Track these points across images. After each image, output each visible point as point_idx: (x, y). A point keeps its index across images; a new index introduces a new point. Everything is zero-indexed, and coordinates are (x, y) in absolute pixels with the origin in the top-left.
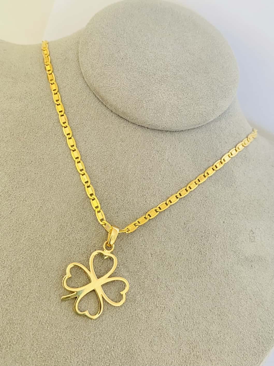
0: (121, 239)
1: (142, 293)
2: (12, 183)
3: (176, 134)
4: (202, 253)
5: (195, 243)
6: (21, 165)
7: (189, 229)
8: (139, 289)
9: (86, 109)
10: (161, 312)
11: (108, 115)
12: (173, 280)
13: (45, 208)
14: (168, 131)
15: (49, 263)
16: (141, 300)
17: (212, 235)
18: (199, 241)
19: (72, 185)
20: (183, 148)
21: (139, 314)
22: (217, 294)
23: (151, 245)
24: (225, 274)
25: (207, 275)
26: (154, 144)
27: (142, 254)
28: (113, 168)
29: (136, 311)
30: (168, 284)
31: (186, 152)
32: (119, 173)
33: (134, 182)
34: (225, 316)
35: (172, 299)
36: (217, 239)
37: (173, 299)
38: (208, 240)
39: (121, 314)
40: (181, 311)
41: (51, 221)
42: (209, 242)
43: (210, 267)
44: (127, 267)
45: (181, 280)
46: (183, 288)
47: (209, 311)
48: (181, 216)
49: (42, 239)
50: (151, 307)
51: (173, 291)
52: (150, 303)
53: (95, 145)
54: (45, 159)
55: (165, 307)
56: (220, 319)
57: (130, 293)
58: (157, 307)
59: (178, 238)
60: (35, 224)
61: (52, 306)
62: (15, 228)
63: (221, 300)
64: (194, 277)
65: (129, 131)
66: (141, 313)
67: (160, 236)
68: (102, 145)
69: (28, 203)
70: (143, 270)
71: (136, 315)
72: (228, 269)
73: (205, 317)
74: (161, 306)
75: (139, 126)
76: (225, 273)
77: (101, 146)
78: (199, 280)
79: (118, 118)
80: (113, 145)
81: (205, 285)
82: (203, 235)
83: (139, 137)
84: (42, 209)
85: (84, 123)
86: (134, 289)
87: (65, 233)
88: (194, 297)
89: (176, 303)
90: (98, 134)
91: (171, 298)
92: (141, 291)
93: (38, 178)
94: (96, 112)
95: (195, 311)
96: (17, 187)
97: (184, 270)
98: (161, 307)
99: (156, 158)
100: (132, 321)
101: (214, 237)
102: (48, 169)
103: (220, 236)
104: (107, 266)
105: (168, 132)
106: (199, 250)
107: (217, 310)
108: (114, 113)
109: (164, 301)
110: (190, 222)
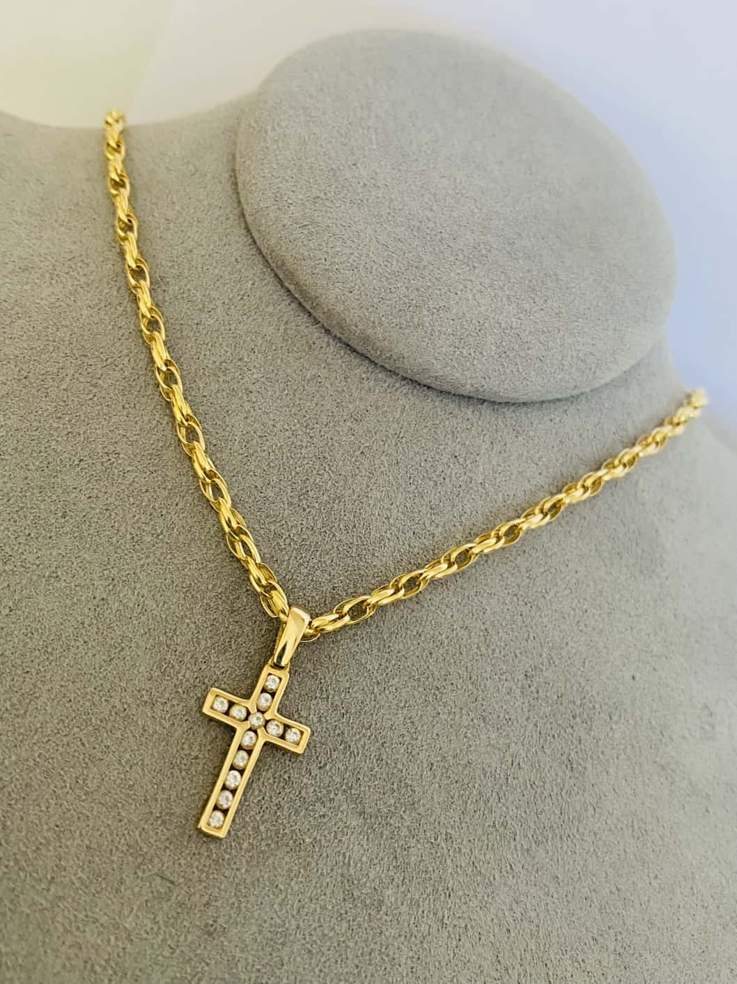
0: (343, 711)
1: (400, 882)
2: (15, 521)
3: (508, 413)
4: (574, 766)
5: (556, 736)
6: (46, 470)
7: (538, 692)
8: (391, 868)
9: (250, 320)
10: (455, 943)
11: (317, 342)
12: (490, 844)
13: (117, 604)
14: (484, 401)
15: (123, 776)
16: (399, 903)
17: (602, 715)
18: (567, 730)
19: (202, 540)
20: (525, 453)
21: (390, 946)
22: (614, 889)
23: (429, 735)
24: (636, 830)
25: (587, 831)
26: (445, 436)
27: (404, 761)
28: (325, 497)
29: (383, 937)
30: (475, 857)
31: (535, 467)
32: (342, 513)
33: (387, 541)
34: (636, 959)
35: (486, 902)
36: (614, 727)
37: (491, 904)
38: (591, 729)
39: (336, 945)
40: (512, 938)
41: (133, 645)
42: (592, 733)
43: (594, 809)
44: (358, 800)
45: (515, 846)
46: (517, 868)
47: (592, 942)
48: (518, 652)
49: (103, 699)
50: (427, 927)
51: (492, 879)
52: (423, 912)
53: (274, 426)
54: (121, 456)
55: (466, 926)
56: (622, 967)
57: (364, 880)
58: (444, 925)
59: (507, 717)
60: (84, 652)
61: (126, 913)
62: (19, 662)
63: (623, 909)
64: (550, 836)
65: (377, 391)
66: (396, 944)
67: (458, 710)
68: (295, 425)
69: (64, 584)
70: (404, 812)
71: (383, 950)
72: (643, 816)
73: (580, 959)
74: (455, 922)
75: (404, 378)
76: (636, 827)
77: (293, 428)
78: (565, 848)
79: (345, 353)
80: (327, 429)
81: (581, 863)
82: (578, 712)
83: (402, 413)
84: (105, 607)
85: (246, 359)
86: (378, 869)
87: (175, 686)
88: (549, 900)
89: (500, 915)
90: (286, 392)
91: (486, 898)
92: (398, 875)
93: (98, 510)
94: (282, 331)
95: (554, 941)
96: (32, 535)
97: (523, 815)
98: (455, 926)
99: (450, 476)
100: (371, 967)
101: (606, 721)
102: (130, 485)
103: (623, 718)
104: (297, 793)
105: (485, 404)
106: (565, 756)
107: (613, 939)
108: (335, 336)
109: (464, 908)
110: (542, 670)
